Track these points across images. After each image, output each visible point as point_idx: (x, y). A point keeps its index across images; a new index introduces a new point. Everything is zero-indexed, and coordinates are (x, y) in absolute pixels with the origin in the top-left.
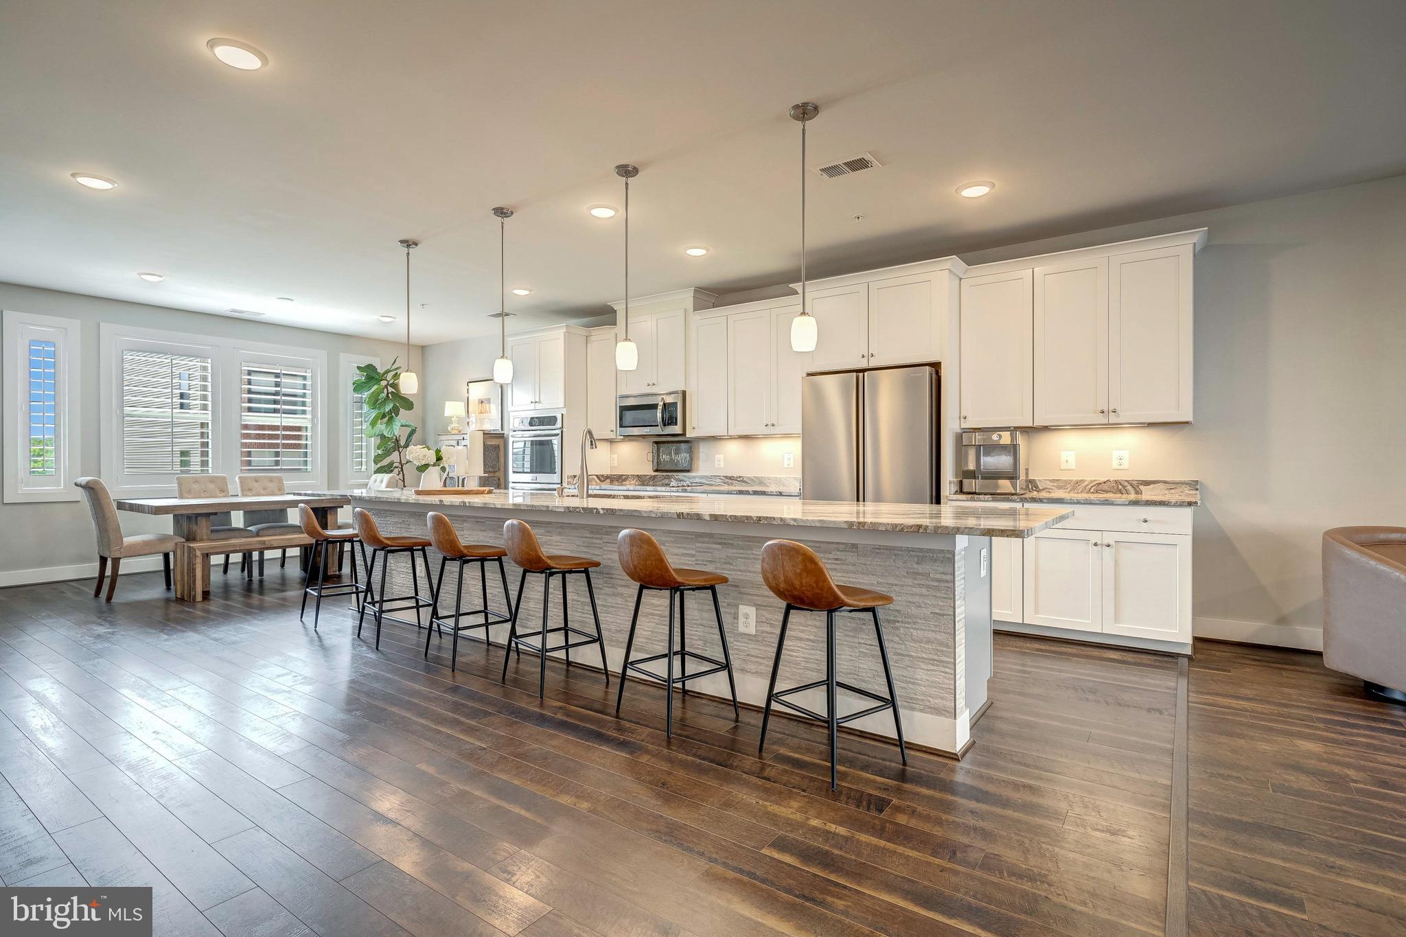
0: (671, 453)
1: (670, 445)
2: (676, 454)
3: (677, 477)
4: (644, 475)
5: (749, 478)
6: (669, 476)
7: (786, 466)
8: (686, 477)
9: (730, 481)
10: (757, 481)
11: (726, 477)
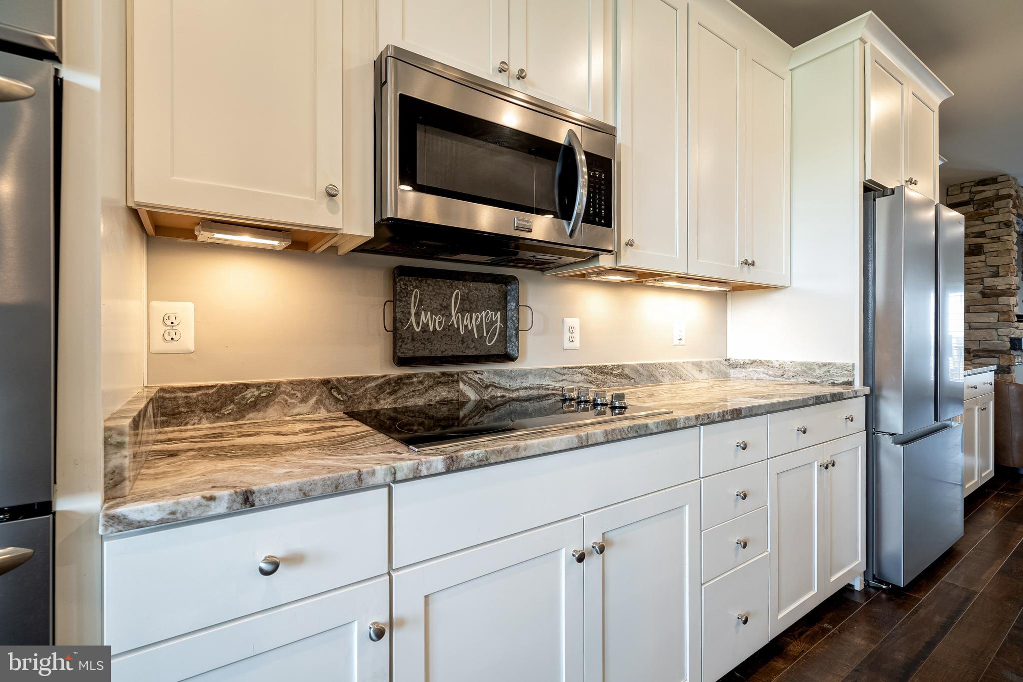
0: (448, 307)
1: (443, 284)
2: (462, 311)
3: (476, 377)
4: (357, 380)
5: (633, 368)
6: (451, 375)
7: (676, 342)
8: (498, 373)
9: (601, 377)
10: (645, 373)
11: (594, 369)
